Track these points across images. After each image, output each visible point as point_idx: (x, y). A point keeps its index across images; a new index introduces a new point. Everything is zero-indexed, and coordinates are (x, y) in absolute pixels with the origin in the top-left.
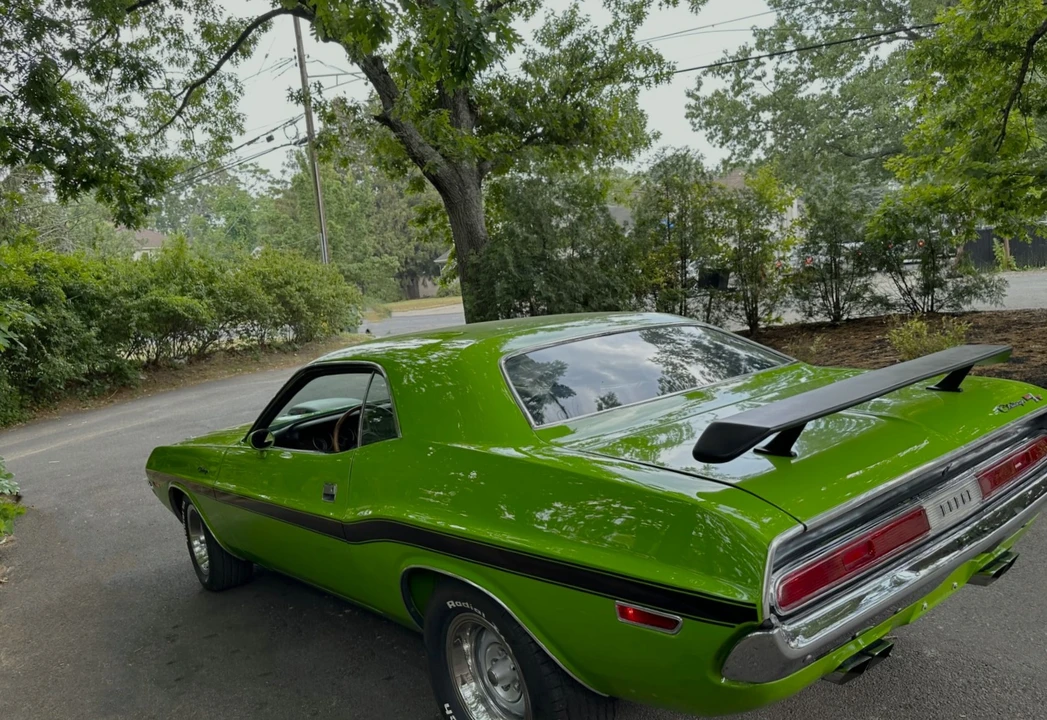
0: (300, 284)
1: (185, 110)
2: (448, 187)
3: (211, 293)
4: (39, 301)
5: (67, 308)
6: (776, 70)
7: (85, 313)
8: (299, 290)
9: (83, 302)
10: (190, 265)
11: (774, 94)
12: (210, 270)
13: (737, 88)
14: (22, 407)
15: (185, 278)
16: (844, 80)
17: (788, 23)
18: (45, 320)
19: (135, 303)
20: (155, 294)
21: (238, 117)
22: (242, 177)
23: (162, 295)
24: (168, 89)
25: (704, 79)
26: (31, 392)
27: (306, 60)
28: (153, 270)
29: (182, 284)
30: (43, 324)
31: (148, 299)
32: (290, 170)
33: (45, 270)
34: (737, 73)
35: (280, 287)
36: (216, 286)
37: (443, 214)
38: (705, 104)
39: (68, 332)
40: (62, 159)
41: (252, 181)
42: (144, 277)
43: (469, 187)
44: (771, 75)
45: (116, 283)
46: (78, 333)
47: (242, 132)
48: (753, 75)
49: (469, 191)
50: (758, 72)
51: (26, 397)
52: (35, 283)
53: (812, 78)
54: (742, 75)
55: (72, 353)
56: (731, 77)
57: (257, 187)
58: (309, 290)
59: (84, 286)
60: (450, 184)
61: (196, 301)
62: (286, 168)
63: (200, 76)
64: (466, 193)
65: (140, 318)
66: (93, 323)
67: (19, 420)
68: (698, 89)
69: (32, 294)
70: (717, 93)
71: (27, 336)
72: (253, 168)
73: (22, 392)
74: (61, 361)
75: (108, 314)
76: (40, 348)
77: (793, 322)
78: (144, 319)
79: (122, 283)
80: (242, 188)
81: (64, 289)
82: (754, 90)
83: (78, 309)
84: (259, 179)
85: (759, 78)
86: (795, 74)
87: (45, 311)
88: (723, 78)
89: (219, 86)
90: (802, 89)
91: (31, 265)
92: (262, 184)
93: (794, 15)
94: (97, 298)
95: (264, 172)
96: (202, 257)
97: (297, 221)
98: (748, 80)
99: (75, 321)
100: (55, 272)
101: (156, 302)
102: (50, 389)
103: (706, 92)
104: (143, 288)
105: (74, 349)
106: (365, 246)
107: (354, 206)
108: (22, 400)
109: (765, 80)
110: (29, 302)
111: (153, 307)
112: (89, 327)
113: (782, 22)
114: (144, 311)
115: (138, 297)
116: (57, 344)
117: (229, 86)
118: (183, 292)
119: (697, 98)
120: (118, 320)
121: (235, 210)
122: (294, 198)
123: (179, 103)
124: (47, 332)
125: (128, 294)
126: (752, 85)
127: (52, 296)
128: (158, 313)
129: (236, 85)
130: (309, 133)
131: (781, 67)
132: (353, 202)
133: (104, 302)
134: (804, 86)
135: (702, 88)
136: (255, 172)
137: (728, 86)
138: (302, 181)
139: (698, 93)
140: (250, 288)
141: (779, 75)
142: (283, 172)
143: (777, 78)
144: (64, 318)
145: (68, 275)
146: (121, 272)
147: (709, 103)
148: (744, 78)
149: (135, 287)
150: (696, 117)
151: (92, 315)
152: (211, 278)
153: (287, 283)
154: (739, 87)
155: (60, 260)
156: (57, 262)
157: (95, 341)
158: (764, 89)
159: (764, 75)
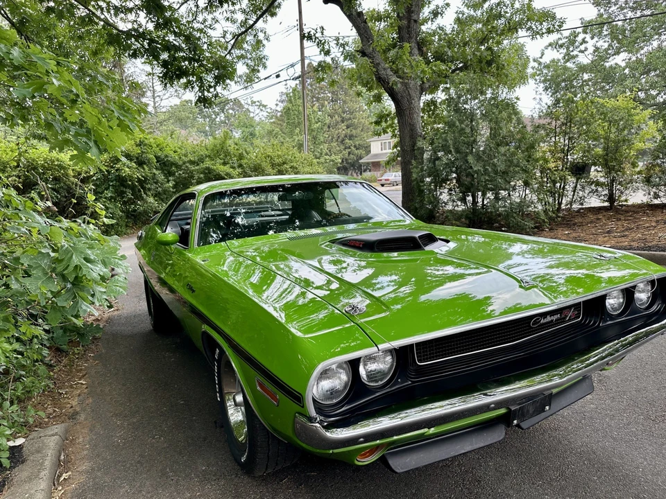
0: (292, 164)
1: (233, 51)
2: (400, 98)
3: (240, 166)
4: (141, 163)
5: (157, 169)
6: (595, 46)
7: (166, 172)
8: (291, 168)
9: (165, 165)
10: (229, 148)
11: (592, 62)
12: (240, 152)
13: (566, 58)
14: (127, 226)
15: (226, 156)
16: (639, 55)
17: (605, 16)
18: (143, 174)
19: (197, 168)
20: (208, 163)
21: (264, 58)
22: (251, 109)
23: (212, 165)
24: (224, 37)
25: (546, 51)
26: (133, 217)
27: (304, 27)
28: (207, 150)
29: (224, 160)
30: (143, 177)
31: (204, 166)
32: (280, 104)
33: (145, 145)
34: (568, 48)
35: (279, 165)
36: (243, 162)
37: (392, 119)
38: (545, 67)
39: (156, 183)
40: (165, 56)
41: (258, 111)
42: (202, 153)
43: (413, 99)
44: (591, 49)
45: (186, 155)
46: (162, 184)
47: (265, 67)
48: (579, 50)
49: (413, 101)
50: (582, 47)
51: (129, 220)
52: (139, 152)
53: (618, 53)
54: (571, 49)
55: (157, 195)
56: (563, 51)
57: (260, 114)
58: (297, 168)
59: (166, 156)
60: (402, 96)
61: (231, 170)
62: (278, 103)
63: (243, 30)
64: (412, 103)
65: (199, 178)
66: (171, 178)
67: (125, 234)
68: (541, 58)
69: (137, 158)
70: (553, 61)
71: (132, 183)
72: (259, 104)
73: (127, 217)
74: (151, 200)
75: (180, 174)
76: (140, 191)
77: (640, 202)
78: (201, 178)
79: (189, 155)
80: (252, 115)
81: (155, 156)
82: (578, 59)
83: (162, 169)
84: (262, 110)
85: (582, 52)
86: (606, 50)
87: (144, 169)
88: (558, 51)
89: (255, 36)
90: (610, 59)
91: (138, 141)
92: (262, 113)
93: (610, 11)
94: (174, 164)
95: (265, 106)
96: (236, 144)
97: (284, 133)
98: (575, 53)
99: (161, 177)
100: (151, 146)
101: (208, 168)
102: (144, 217)
103: (546, 59)
104: (201, 160)
105: (159, 193)
106: (321, 149)
107: (318, 125)
108: (127, 222)
109: (586, 53)
110: (135, 163)
111: (207, 171)
112: (168, 181)
113: (601, 15)
114: (201, 173)
115: (198, 165)
116: (149, 189)
117: (261, 36)
118: (224, 164)
119: (540, 64)
120: (185, 178)
121: (247, 127)
122: (282, 120)
123: (230, 47)
124: (145, 181)
125: (192, 162)
126: (577, 55)
127: (149, 160)
128: (209, 175)
129: (265, 35)
130: (302, 72)
131: (598, 45)
132: (317, 123)
133: (178, 167)
134: (611, 58)
135: (543, 57)
136: (260, 106)
137: (560, 57)
138: (289, 109)
139: (541, 60)
140: (264, 164)
141: (597, 49)
142: (277, 105)
143: (595, 51)
144: (154, 174)
145: (158, 149)
146: (189, 149)
147: (547, 67)
148: (572, 51)
149: (196, 158)
150: (538, 76)
151: (171, 174)
152: (241, 157)
153: (284, 163)
154: (569, 57)
155: (154, 139)
156: (152, 140)
157: (172, 190)
158: (585, 59)
159: (586, 49)
